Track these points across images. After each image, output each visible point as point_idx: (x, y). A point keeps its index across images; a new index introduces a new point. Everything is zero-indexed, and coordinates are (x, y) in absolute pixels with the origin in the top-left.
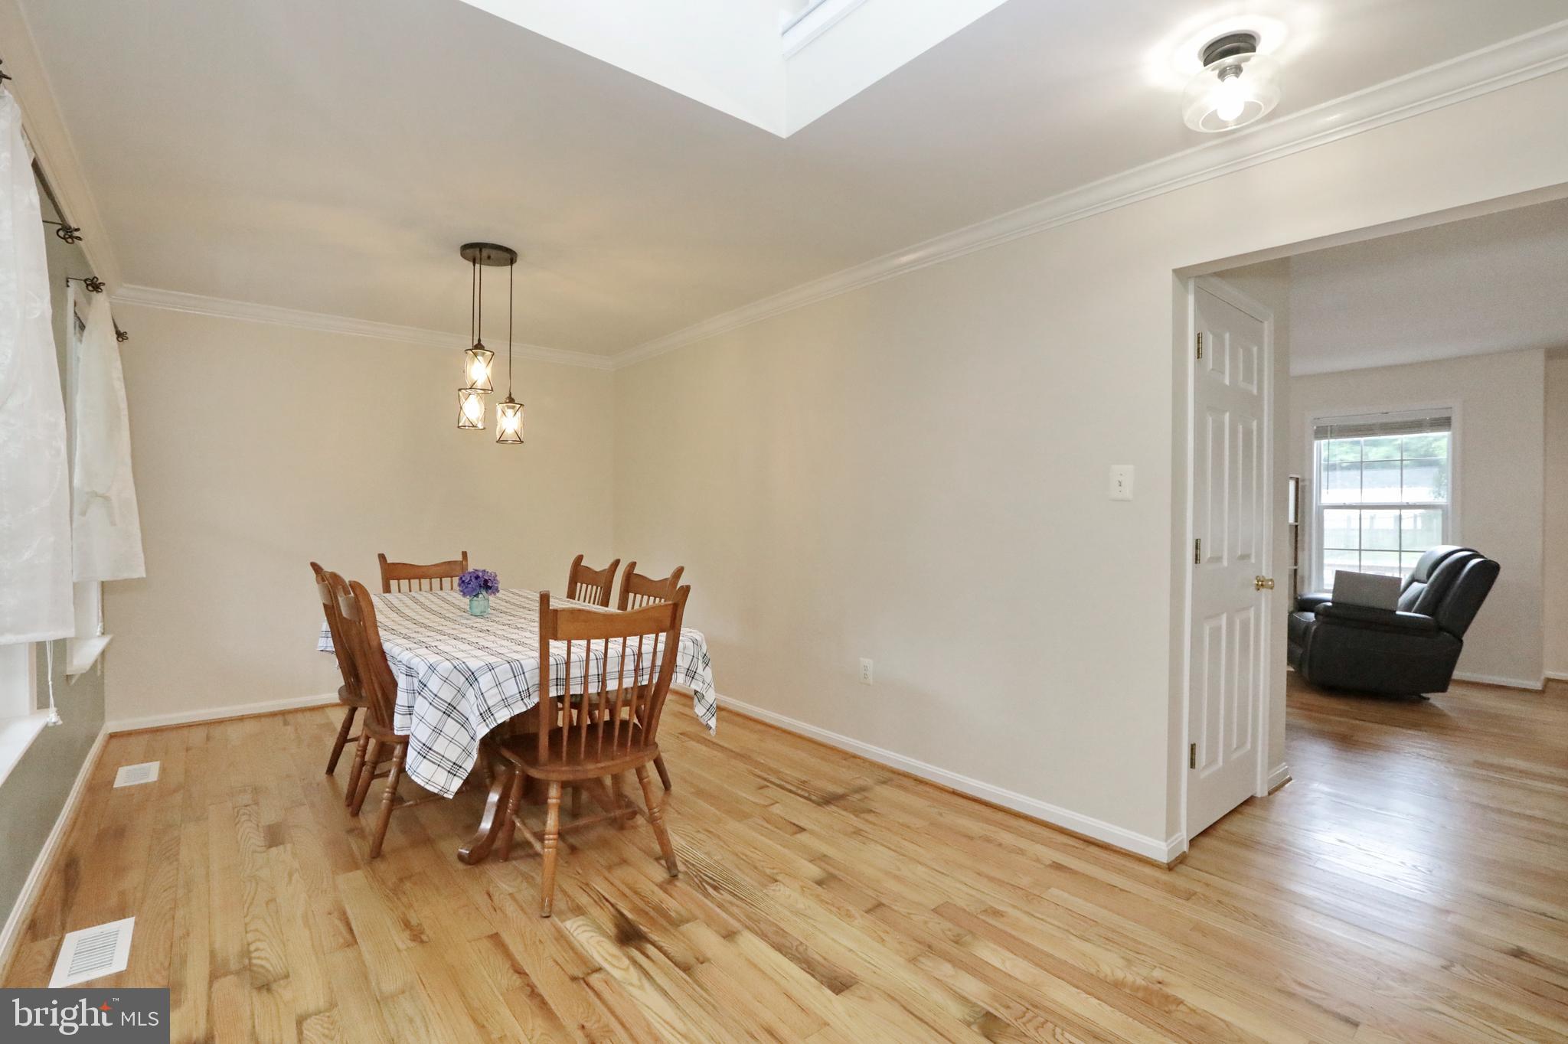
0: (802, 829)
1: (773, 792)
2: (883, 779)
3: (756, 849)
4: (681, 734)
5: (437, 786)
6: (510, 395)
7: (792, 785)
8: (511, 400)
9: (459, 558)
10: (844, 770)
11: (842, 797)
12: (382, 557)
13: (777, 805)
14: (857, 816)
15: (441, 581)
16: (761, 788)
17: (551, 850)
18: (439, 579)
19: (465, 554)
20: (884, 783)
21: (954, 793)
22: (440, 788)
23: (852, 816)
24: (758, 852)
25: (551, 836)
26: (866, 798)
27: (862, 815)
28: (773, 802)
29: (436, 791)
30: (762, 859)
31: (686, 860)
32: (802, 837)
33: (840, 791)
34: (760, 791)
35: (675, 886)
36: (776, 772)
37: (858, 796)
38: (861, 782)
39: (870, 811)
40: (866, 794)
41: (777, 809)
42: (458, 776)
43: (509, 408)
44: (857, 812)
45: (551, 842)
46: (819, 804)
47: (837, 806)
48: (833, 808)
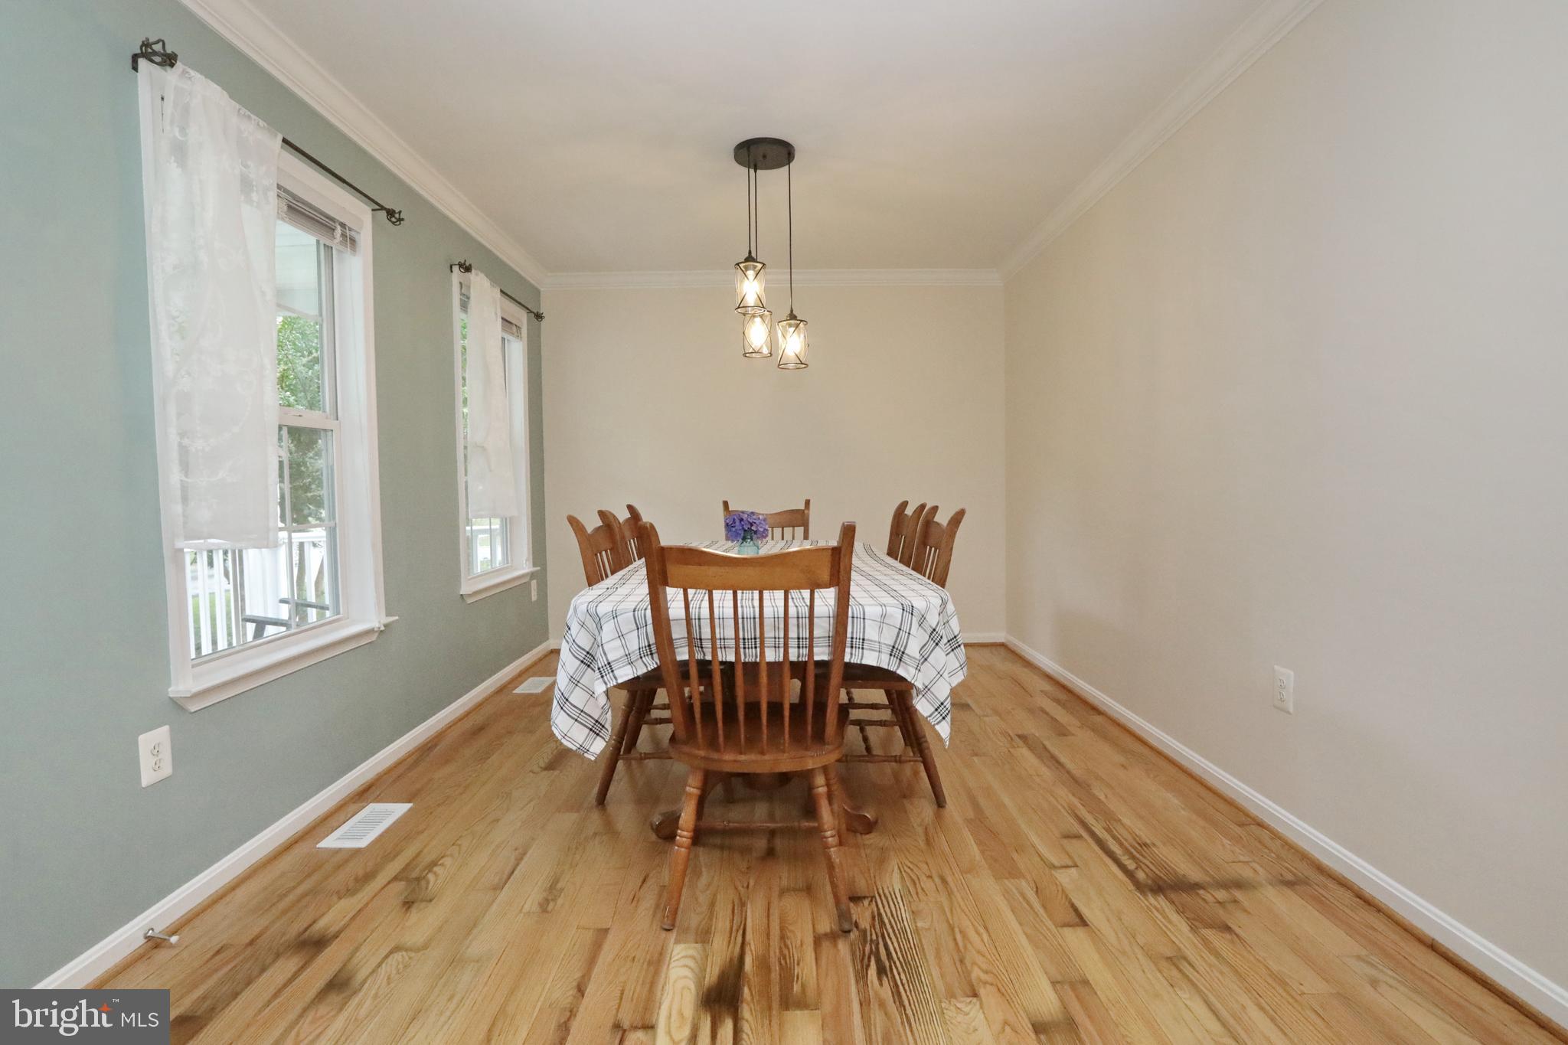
0: (1083, 922)
1: (1086, 850)
2: (1289, 877)
3: (986, 928)
4: (1019, 736)
5: (576, 744)
6: (792, 311)
7: (1121, 844)
8: (792, 316)
9: (802, 507)
10: (1226, 842)
11: (1192, 887)
12: (726, 504)
13: (1073, 870)
14: (1194, 929)
15: (783, 530)
16: (1068, 836)
17: (683, 849)
18: (781, 529)
19: (807, 503)
20: (1289, 884)
21: (1433, 947)
22: (579, 746)
23: (1184, 927)
24: (985, 936)
25: (685, 833)
26: (1235, 901)
27: (1208, 933)
28: (1070, 863)
29: (574, 748)
30: (983, 949)
31: (880, 914)
32: (1074, 938)
33: (1194, 874)
34: (1065, 842)
35: (835, 946)
36: (1109, 817)
37: (1221, 895)
38: (1246, 873)
39: (1227, 929)
40: (1238, 895)
41: (1065, 878)
42: (601, 737)
43: (790, 326)
44: (1198, 922)
45: (684, 839)
46: (1139, 886)
47: (1172, 902)
48: (1161, 902)
